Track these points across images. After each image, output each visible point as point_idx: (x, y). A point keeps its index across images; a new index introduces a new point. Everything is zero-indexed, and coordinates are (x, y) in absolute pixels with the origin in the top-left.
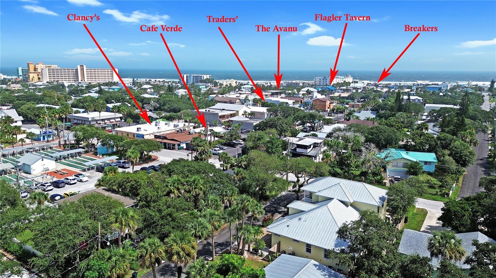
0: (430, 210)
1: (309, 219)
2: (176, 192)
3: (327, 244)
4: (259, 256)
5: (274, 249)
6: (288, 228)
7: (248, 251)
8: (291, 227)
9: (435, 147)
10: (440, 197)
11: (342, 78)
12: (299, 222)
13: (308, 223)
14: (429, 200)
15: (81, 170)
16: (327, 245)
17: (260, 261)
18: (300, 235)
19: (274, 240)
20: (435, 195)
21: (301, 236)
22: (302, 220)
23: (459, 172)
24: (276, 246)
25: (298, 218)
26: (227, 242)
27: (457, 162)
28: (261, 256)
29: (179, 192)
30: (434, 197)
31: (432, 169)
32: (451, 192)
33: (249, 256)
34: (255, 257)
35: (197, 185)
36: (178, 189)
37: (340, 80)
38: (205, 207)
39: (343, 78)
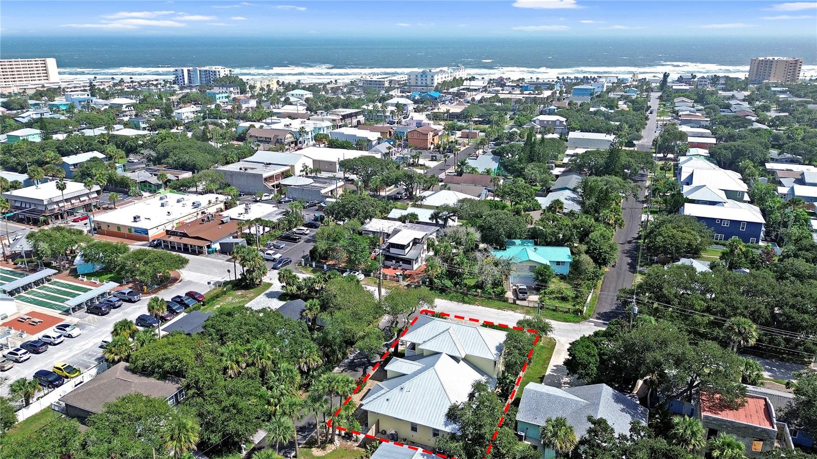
0: (559, 338)
1: (412, 388)
2: (235, 366)
3: (436, 421)
4: (354, 441)
5: (372, 432)
6: (387, 402)
7: (339, 435)
8: (391, 401)
9: (570, 238)
10: (573, 315)
11: (451, 73)
12: (401, 392)
13: (412, 394)
14: (560, 321)
15: (60, 312)
16: (435, 424)
17: (356, 448)
18: (403, 412)
19: (370, 420)
20: (567, 312)
21: (405, 412)
22: (405, 390)
23: (596, 276)
24: (374, 427)
25: (399, 387)
26: (309, 425)
27: (595, 260)
28: (356, 441)
29: (239, 366)
30: (566, 316)
31: (565, 270)
32: (585, 308)
33: (341, 444)
34: (349, 443)
35: (263, 355)
36: (238, 363)
37: (447, 75)
38: (277, 383)
39: (452, 71)
